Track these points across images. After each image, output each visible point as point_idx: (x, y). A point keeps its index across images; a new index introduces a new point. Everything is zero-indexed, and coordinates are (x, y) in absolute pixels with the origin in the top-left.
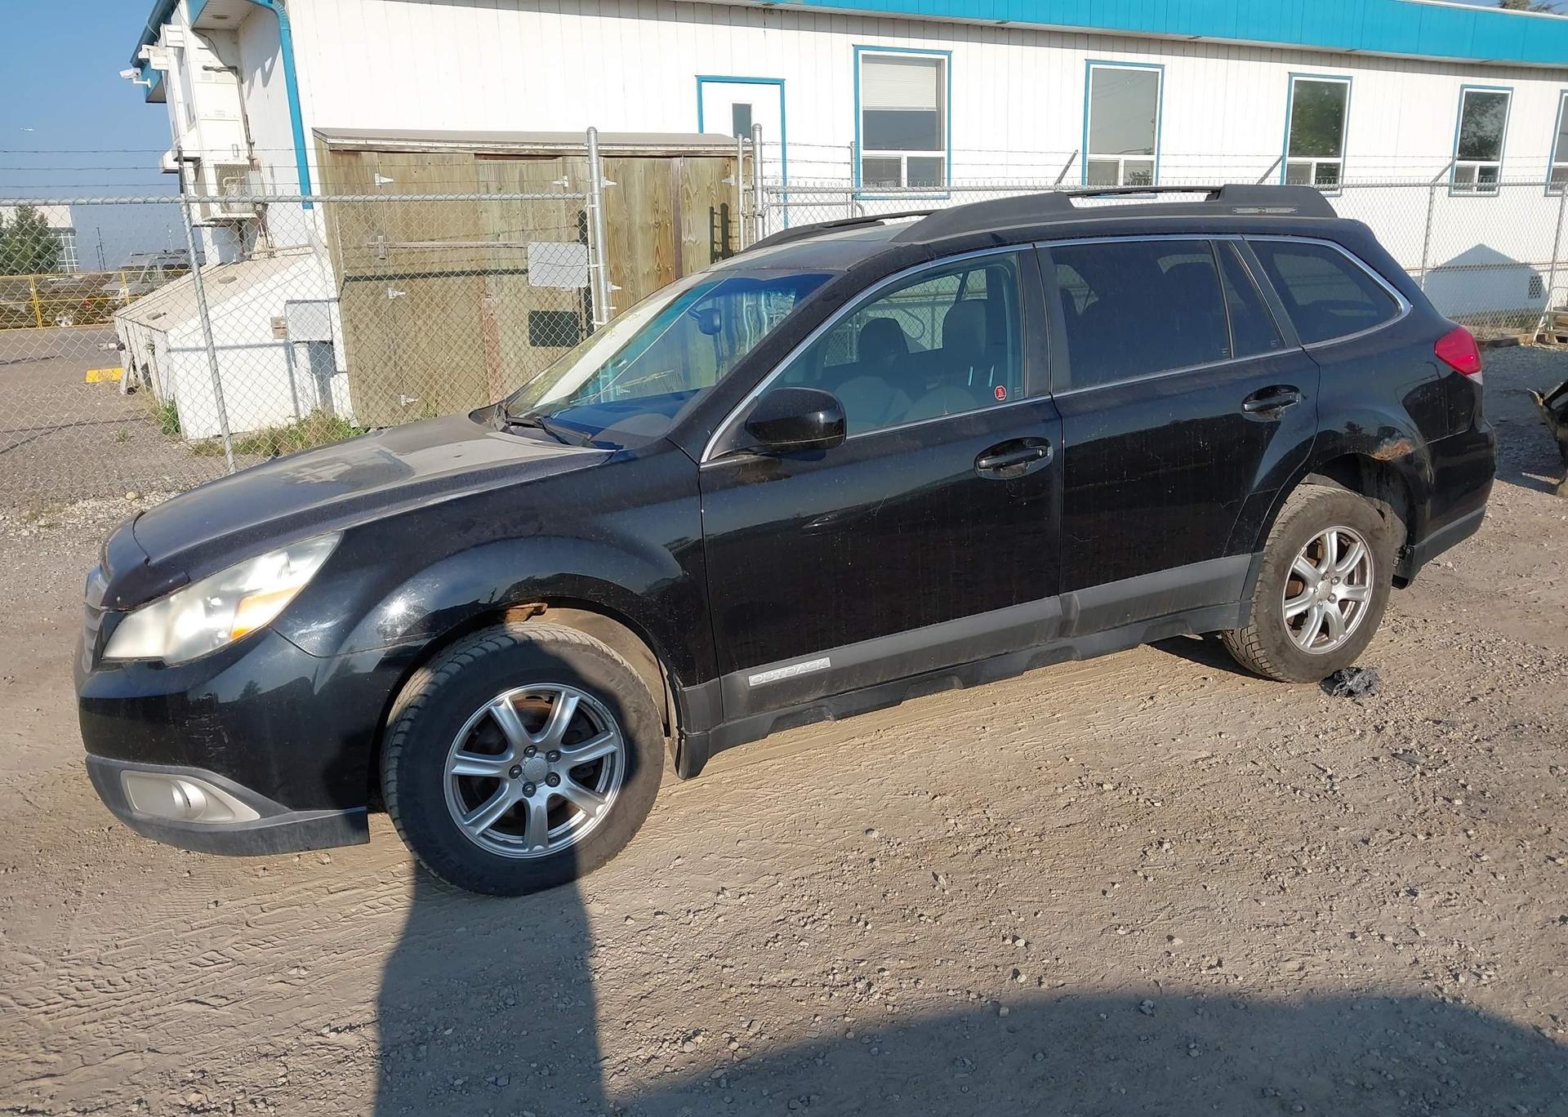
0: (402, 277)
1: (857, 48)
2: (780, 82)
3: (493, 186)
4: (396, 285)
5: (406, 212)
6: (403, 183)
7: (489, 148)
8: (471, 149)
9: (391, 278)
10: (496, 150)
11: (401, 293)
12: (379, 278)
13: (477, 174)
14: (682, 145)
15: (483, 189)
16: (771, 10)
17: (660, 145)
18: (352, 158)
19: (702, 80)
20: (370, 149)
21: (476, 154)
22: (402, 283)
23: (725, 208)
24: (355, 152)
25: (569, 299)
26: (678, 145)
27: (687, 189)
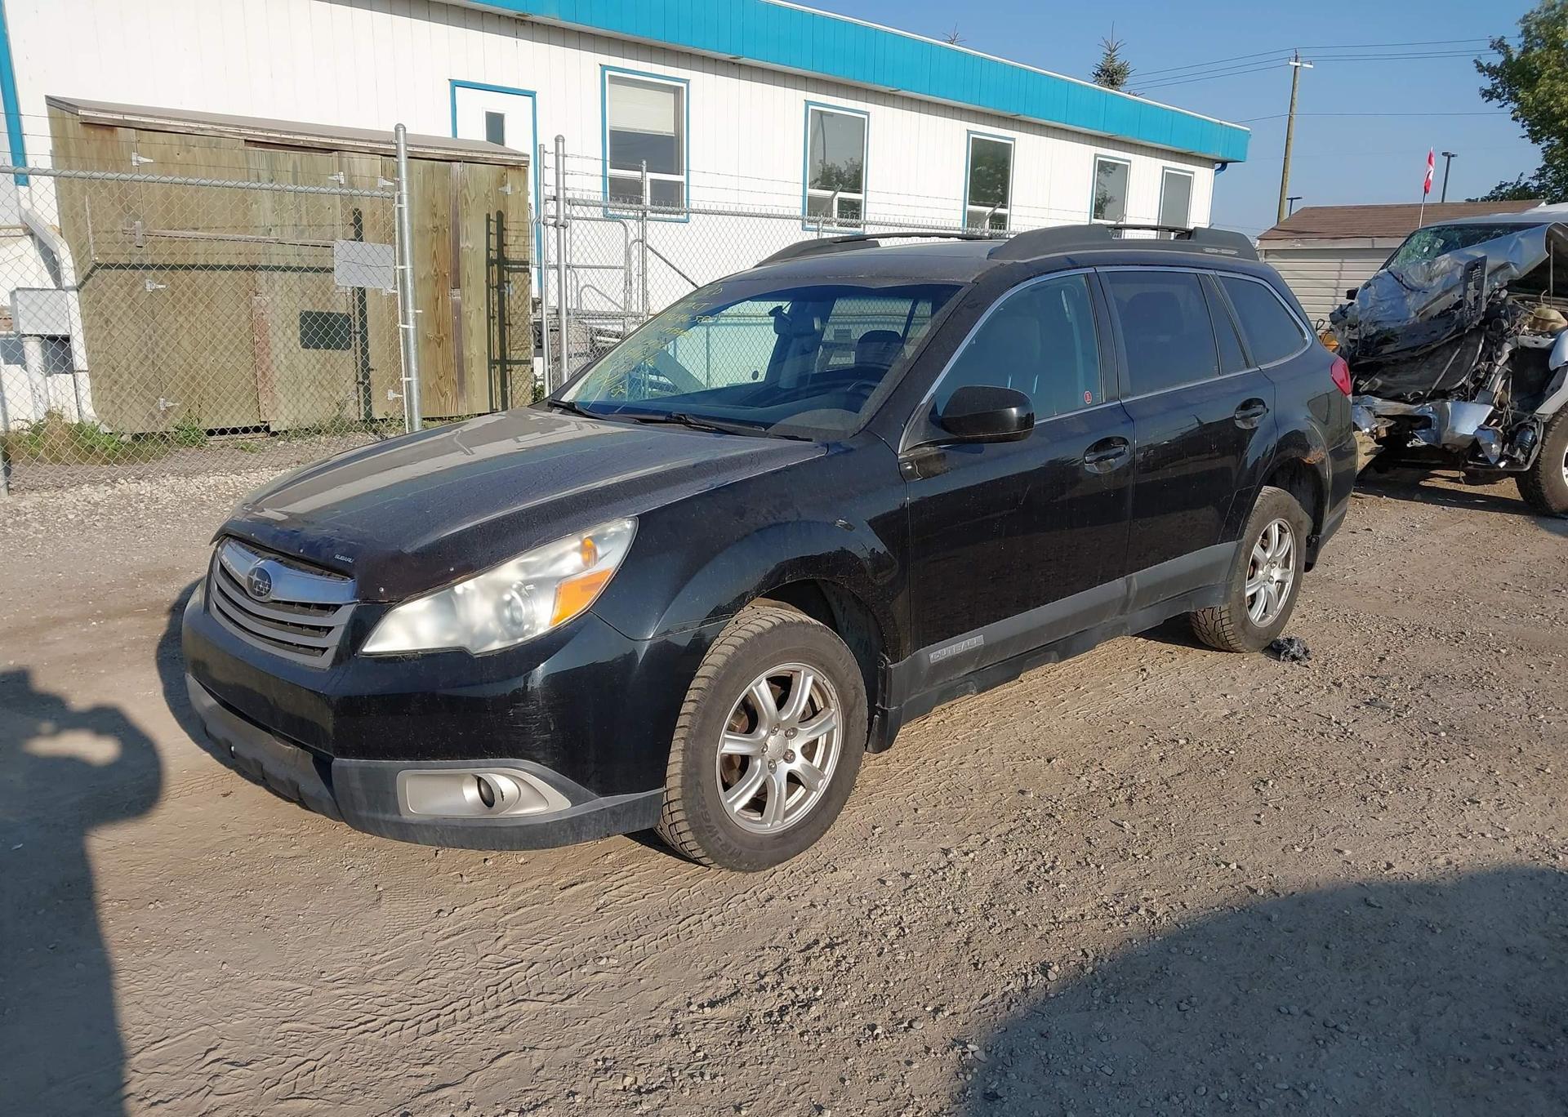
0: (161, 268)
1: (604, 68)
2: (531, 94)
3: (265, 175)
4: (154, 275)
5: (167, 196)
6: (163, 163)
7: (260, 135)
8: (241, 134)
9: (147, 268)
10: (268, 138)
11: (160, 286)
12: (134, 267)
13: (248, 162)
14: (461, 150)
15: (253, 178)
16: (523, 21)
17: (439, 148)
18: (106, 134)
19: (455, 84)
20: (128, 126)
21: (246, 141)
22: (160, 274)
23: (501, 216)
24: (110, 127)
25: (343, 300)
26: (456, 150)
27: (465, 195)
